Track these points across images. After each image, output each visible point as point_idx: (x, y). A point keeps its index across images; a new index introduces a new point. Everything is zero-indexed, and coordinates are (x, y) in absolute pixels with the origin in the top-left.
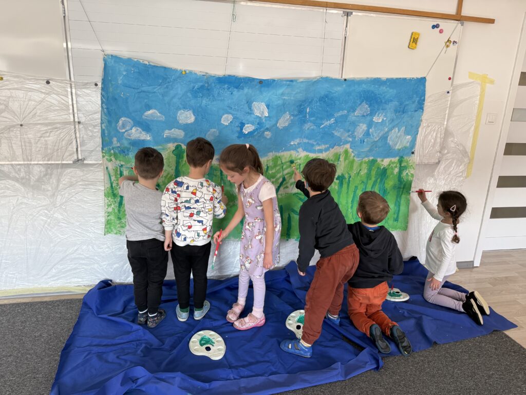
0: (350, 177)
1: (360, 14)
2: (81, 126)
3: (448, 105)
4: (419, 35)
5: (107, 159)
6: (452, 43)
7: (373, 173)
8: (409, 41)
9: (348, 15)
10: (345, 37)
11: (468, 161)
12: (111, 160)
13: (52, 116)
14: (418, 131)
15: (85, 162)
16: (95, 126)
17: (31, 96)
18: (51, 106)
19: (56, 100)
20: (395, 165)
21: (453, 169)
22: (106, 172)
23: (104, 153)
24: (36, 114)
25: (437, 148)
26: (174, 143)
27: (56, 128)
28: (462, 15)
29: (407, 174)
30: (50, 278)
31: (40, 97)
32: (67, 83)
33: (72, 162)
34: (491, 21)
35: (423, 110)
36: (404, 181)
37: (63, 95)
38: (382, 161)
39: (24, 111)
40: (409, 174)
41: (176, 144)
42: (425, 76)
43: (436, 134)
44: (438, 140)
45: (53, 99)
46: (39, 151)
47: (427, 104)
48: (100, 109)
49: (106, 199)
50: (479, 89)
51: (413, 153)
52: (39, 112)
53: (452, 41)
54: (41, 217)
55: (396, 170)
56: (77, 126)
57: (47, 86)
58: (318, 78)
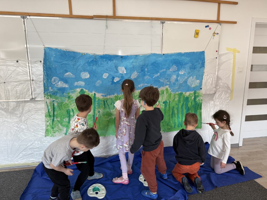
0: (170, 102)
1: (169, 22)
2: (34, 82)
3: (217, 64)
4: (199, 31)
5: (46, 98)
6: (216, 34)
7: (182, 99)
8: (194, 34)
9: (163, 23)
10: (162, 34)
11: (230, 92)
12: (48, 98)
13: (20, 78)
14: (203, 78)
15: (36, 99)
16: (40, 82)
17: (9, 68)
18: (19, 73)
19: (21, 70)
20: (192, 95)
21: (223, 96)
22: (46, 104)
23: (45, 95)
24: (12, 77)
25: (214, 85)
26: (80, 88)
27: (21, 83)
28: (220, 20)
29: (199, 99)
30: (19, 158)
31: (13, 69)
32: (26, 61)
33: (29, 100)
34: (235, 23)
35: (204, 67)
36: (197, 103)
37: (25, 67)
38: (186, 93)
39: (6, 76)
40: (200, 99)
41: (81, 89)
42: (204, 50)
43: (212, 79)
44: (214, 82)
45: (20, 69)
46: (13, 95)
47: (206, 64)
48: (43, 73)
49: (46, 118)
50: (233, 55)
51: (201, 89)
52: (13, 76)
53: (216, 33)
54: (15, 128)
55: (193, 97)
56: (32, 82)
57: (17, 63)
58: (150, 54)
